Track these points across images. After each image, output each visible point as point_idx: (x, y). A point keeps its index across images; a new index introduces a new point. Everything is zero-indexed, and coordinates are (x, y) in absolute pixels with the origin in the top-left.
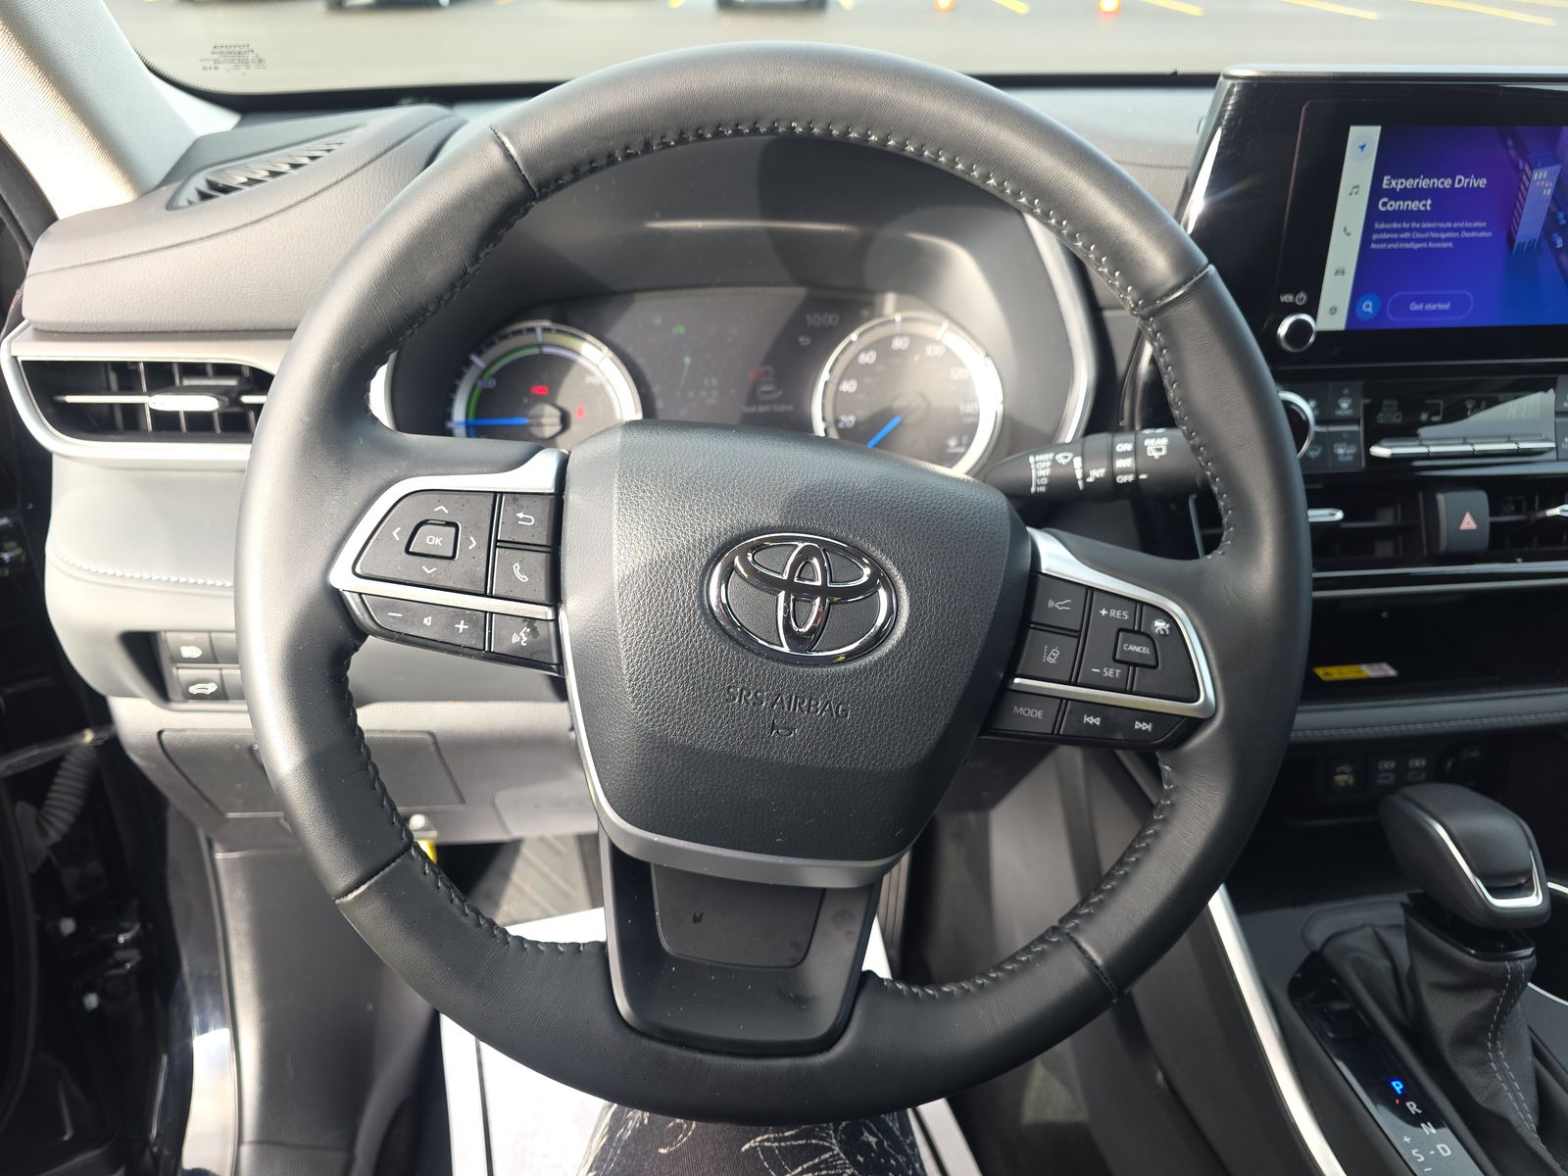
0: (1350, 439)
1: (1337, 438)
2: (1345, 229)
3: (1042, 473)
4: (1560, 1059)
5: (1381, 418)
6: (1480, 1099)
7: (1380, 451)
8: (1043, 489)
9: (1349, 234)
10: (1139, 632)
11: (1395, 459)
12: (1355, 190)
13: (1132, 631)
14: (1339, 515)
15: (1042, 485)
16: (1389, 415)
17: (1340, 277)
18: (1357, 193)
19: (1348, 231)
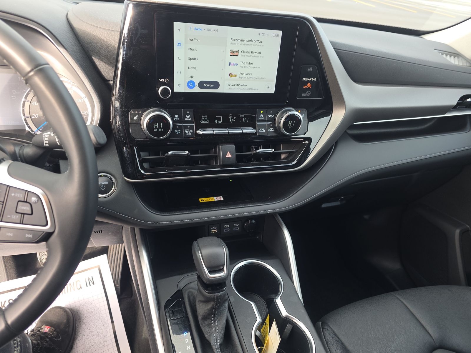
0: (191, 128)
1: (186, 127)
2: (178, 58)
3: (46, 139)
4: (238, 319)
5: (202, 121)
6: (207, 336)
7: (200, 132)
8: (47, 145)
9: (180, 60)
10: (26, 202)
11: (203, 135)
12: (179, 44)
13: (24, 202)
14: (187, 152)
15: (47, 143)
16: (204, 120)
17: (179, 74)
18: (180, 46)
19: (179, 59)
